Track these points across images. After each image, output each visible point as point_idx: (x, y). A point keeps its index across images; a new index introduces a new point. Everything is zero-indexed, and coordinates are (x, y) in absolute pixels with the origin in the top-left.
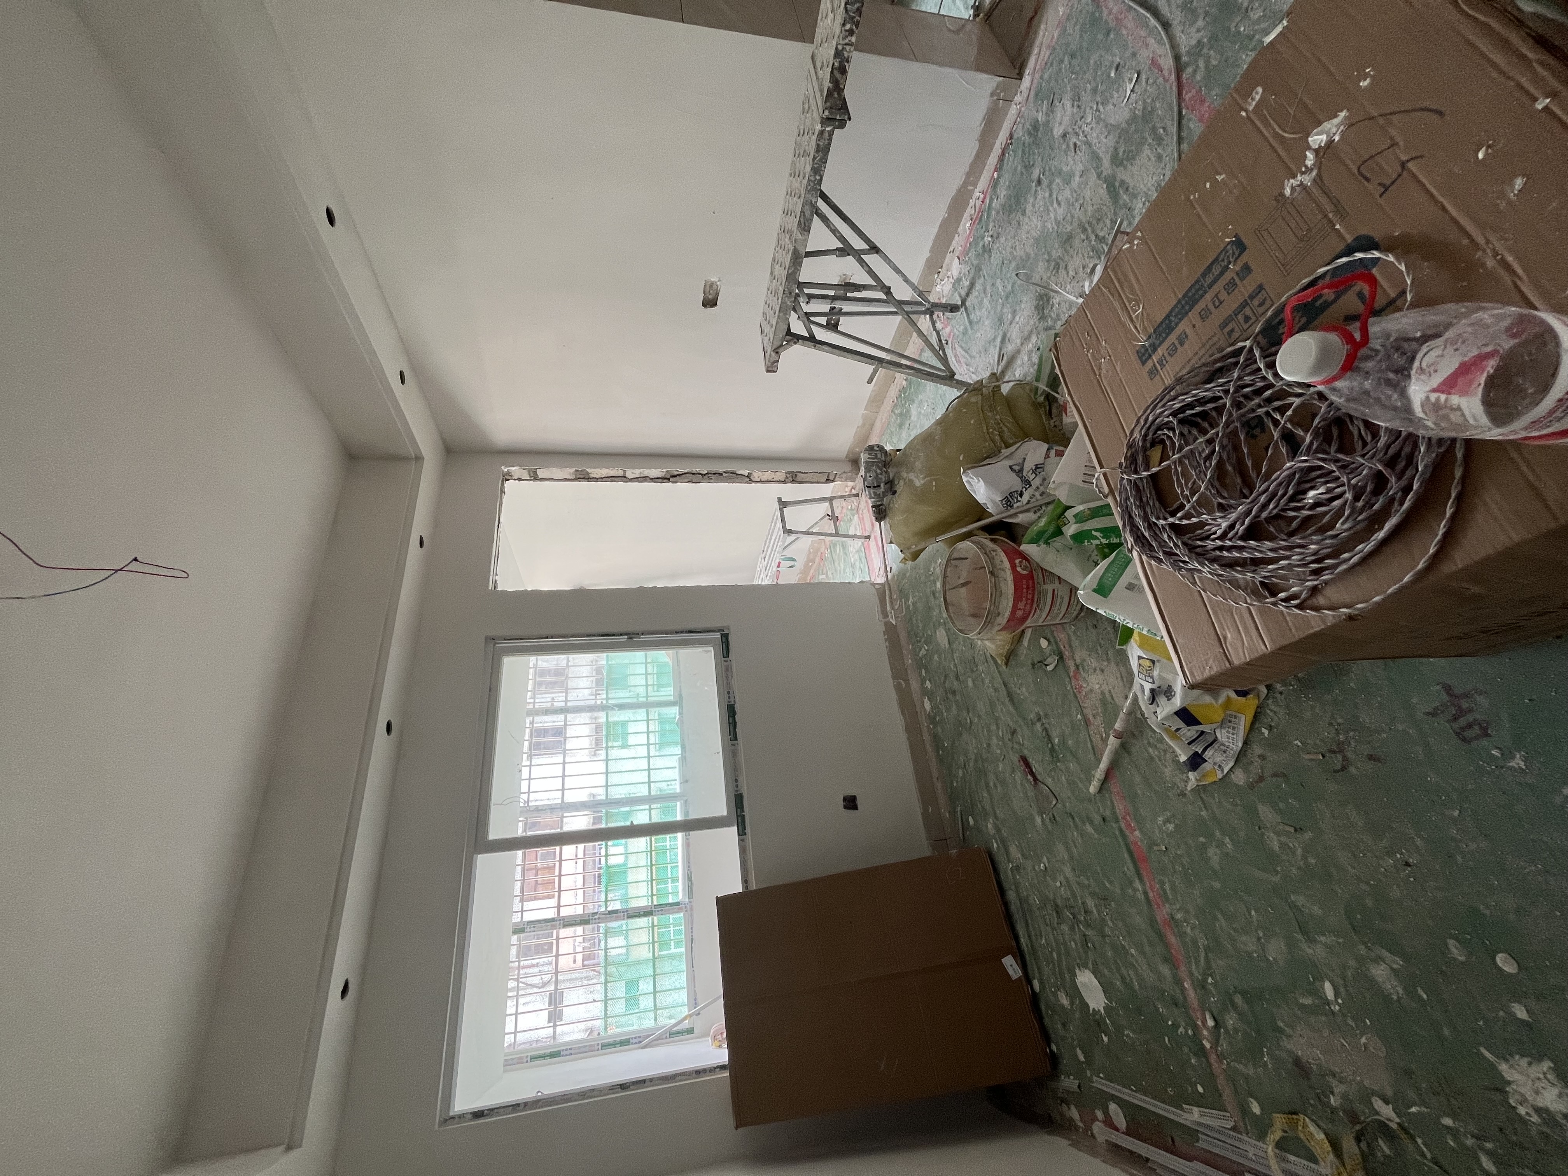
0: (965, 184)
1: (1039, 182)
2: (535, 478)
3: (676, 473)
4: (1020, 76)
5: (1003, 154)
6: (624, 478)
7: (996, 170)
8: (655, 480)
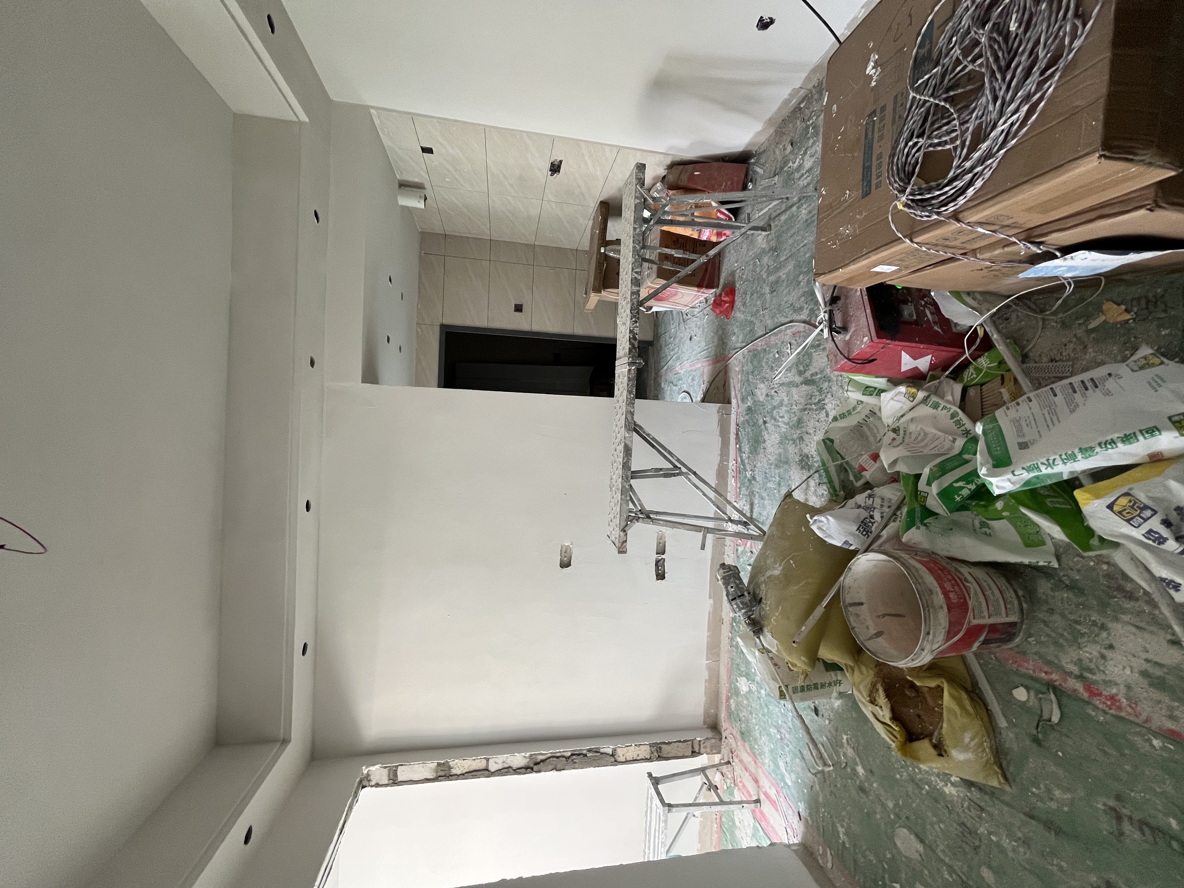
0: (721, 461)
1: (765, 422)
2: (394, 781)
3: (541, 758)
4: (729, 402)
5: (737, 434)
6: (485, 772)
7: (737, 444)
8: (517, 771)
